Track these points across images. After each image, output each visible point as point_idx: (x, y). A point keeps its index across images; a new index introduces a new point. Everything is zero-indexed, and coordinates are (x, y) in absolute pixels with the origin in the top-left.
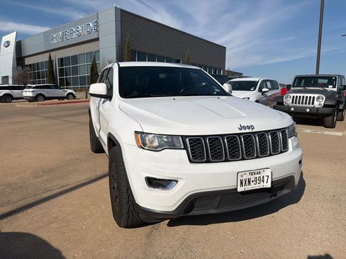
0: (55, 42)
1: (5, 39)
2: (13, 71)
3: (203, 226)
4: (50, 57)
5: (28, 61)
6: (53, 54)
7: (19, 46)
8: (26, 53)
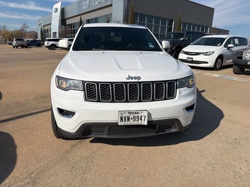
0: (85, 8)
1: (55, 6)
2: (59, 29)
3: (113, 146)
4: (81, 19)
5: (68, 22)
6: (83, 17)
7: (63, 11)
8: (67, 16)
